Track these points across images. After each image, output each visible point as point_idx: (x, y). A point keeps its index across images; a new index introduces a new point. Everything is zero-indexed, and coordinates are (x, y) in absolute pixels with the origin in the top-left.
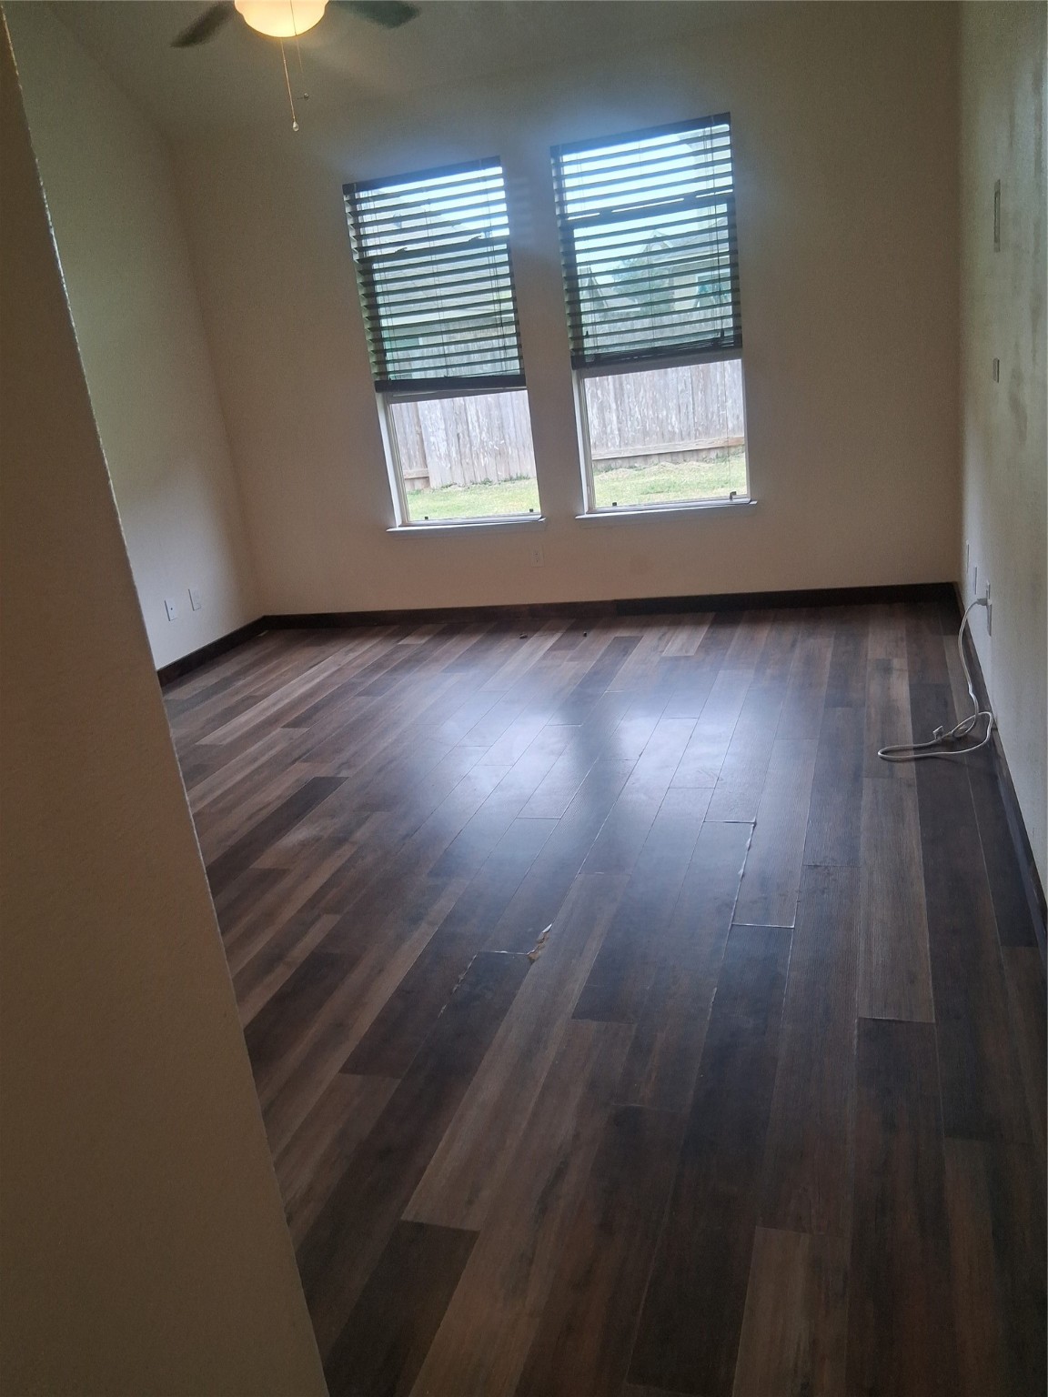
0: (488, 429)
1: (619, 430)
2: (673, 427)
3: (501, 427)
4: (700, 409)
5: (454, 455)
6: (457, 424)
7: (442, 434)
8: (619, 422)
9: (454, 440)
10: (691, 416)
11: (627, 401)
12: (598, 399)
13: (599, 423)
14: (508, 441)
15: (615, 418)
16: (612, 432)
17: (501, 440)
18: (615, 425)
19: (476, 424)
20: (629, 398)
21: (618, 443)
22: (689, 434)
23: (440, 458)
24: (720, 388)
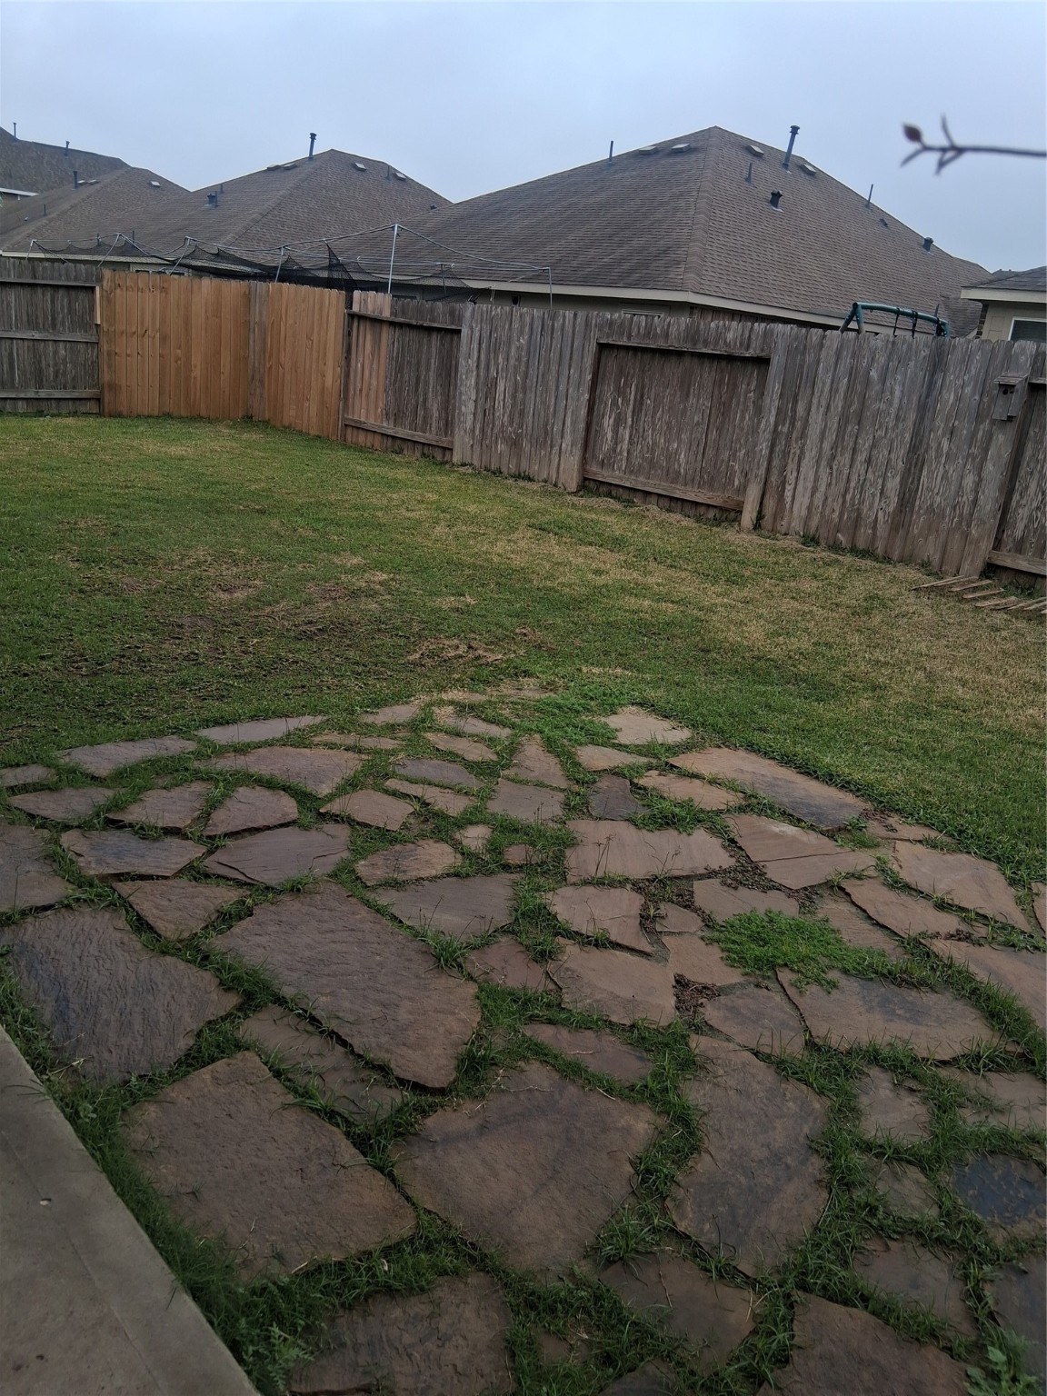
0: (511, 412)
1: (628, 453)
2: (680, 466)
3: (522, 413)
4: (710, 452)
5: (477, 432)
6: (486, 399)
7: (471, 405)
8: (631, 443)
9: (480, 416)
10: (700, 457)
11: (643, 419)
12: (618, 408)
13: (613, 437)
14: (525, 432)
15: (627, 437)
16: (621, 453)
17: (519, 428)
18: (625, 447)
19: (502, 403)
20: (646, 415)
21: (624, 468)
22: (693, 480)
23: (465, 431)
24: (737, 431)
